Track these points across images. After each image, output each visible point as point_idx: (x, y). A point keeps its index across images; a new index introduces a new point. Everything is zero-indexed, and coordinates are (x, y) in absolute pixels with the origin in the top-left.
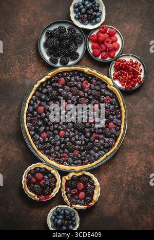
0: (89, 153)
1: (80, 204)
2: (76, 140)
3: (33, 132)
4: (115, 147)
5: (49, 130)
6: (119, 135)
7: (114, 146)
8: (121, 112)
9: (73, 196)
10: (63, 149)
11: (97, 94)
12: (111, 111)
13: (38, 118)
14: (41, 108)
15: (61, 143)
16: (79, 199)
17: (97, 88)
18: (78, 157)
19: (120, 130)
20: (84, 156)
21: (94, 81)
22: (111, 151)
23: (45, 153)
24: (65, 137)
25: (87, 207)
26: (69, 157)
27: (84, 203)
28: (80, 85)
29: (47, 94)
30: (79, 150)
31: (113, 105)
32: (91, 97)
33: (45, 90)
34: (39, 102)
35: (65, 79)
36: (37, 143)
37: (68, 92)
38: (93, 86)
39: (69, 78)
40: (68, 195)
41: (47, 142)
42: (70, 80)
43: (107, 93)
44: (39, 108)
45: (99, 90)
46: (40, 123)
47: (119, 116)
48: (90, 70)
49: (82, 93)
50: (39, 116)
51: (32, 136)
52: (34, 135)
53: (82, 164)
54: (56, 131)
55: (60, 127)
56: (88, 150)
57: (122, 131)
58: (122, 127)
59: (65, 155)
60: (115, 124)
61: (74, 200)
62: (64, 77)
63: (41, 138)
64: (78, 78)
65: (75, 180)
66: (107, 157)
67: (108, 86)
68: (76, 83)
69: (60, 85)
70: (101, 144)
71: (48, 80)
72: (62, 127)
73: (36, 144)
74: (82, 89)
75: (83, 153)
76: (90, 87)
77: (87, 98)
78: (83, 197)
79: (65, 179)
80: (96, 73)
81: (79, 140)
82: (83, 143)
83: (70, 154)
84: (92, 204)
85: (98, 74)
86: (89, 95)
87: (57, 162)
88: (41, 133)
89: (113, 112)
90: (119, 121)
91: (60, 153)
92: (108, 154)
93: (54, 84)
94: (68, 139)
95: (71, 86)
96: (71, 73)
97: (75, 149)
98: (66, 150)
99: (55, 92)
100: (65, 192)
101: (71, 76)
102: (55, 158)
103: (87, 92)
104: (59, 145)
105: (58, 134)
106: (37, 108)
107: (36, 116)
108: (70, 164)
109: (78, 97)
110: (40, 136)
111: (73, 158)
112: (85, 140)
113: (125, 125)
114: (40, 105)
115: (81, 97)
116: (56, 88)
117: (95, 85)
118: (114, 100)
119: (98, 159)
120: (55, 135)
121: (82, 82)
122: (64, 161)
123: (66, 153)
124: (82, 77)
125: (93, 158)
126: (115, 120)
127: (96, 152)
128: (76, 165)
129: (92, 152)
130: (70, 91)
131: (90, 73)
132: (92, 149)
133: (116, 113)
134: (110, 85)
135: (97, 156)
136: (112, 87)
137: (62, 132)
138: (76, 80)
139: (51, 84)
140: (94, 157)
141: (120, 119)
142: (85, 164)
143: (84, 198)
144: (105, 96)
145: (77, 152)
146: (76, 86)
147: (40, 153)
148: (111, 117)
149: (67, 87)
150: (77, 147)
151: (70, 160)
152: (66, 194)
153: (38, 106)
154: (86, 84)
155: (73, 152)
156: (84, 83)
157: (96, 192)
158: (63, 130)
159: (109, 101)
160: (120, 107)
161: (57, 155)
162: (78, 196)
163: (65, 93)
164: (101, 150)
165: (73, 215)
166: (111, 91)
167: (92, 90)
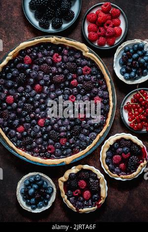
0: (78, 139)
1: (87, 206)
2: (60, 126)
3: (7, 128)
4: (108, 124)
5: (26, 122)
6: (109, 110)
7: (105, 123)
8: (105, 82)
9: (77, 198)
10: (47, 140)
11: (73, 66)
12: (93, 83)
13: (9, 110)
14: (10, 98)
15: (43, 134)
16: (84, 200)
17: (71, 59)
18: (66, 145)
19: (108, 103)
20: (73, 143)
21: (65, 51)
22: (104, 130)
23: (26, 150)
24: (46, 126)
25: (96, 207)
26: (56, 148)
27: (93, 204)
28: (49, 60)
29: (13, 78)
30: (65, 137)
31: (94, 75)
32: (66, 71)
33: (10, 75)
34: (6, 91)
35: (31, 56)
36: (15, 139)
37: (38, 71)
38: (65, 57)
39: (35, 54)
40: (71, 199)
41: (26, 136)
42: (37, 57)
43: (84, 62)
44: (8, 97)
45: (74, 61)
46: (13, 115)
47: (104, 86)
48: (57, 38)
49: (54, 69)
50: (9, 108)
51: (6, 133)
52: (9, 131)
53: (73, 153)
54: (34, 121)
55: (38, 115)
56: (76, 135)
57: (111, 104)
58: (111, 98)
59: (50, 146)
60: (102, 97)
61: (80, 203)
62: (28, 54)
63: (18, 133)
64: (45, 52)
65: (73, 179)
66: (100, 138)
67: (84, 54)
68: (44, 58)
69: (26, 65)
70: (90, 124)
71: (10, 62)
72: (40, 115)
73: (13, 142)
74: (53, 64)
75: (71, 140)
76: (62, 60)
77: (62, 73)
78: (89, 196)
79: (62, 181)
80: (66, 40)
81: (63, 126)
82: (69, 127)
83: (56, 144)
84: (102, 202)
85: (68, 41)
86: (63, 69)
87: (42, 157)
88: (17, 127)
89: (96, 83)
90: (105, 93)
91: (45, 146)
92: (101, 134)
93: (19, 66)
94: (50, 127)
95: (39, 64)
96: (37, 48)
97: (61, 137)
98: (51, 141)
99: (22, 75)
100: (66, 197)
101: (38, 52)
102: (39, 152)
103: (60, 66)
104: (41, 137)
105: (37, 124)
106: (5, 99)
107: (6, 108)
108: (58, 157)
109: (51, 74)
110: (16, 131)
111: (60, 149)
112: (70, 124)
113: (113, 95)
114: (8, 94)
115: (54, 74)
116: (22, 70)
117: (68, 56)
118: (94, 69)
119: (90, 143)
120: (33, 126)
121: (52, 56)
122: (51, 154)
123: (51, 144)
124: (50, 50)
125: (84, 143)
126: (101, 92)
127: (86, 135)
128: (66, 156)
129: (82, 136)
130: (40, 70)
131: (58, 43)
132: (80, 133)
133: (99, 84)
134: (86, 52)
135: (88, 140)
136: (88, 53)
137: (41, 121)
138: (44, 55)
139: (15, 67)
140: (86, 141)
141: (106, 89)
142: (76, 152)
143: (91, 198)
144: (83, 66)
145: (63, 141)
146: (45, 62)
147: (20, 151)
148: (95, 90)
149: (35, 66)
150: (62, 134)
151: (58, 151)
152: (68, 198)
153: (6, 96)
154: (58, 57)
155: (59, 141)
156: (54, 56)
157: (102, 186)
158: (42, 118)
159: (88, 72)
160: (102, 76)
161: (41, 148)
162: (83, 197)
163: (34, 73)
164: (91, 131)
165: (50, 191)
166: (88, 59)
167: (65, 63)
